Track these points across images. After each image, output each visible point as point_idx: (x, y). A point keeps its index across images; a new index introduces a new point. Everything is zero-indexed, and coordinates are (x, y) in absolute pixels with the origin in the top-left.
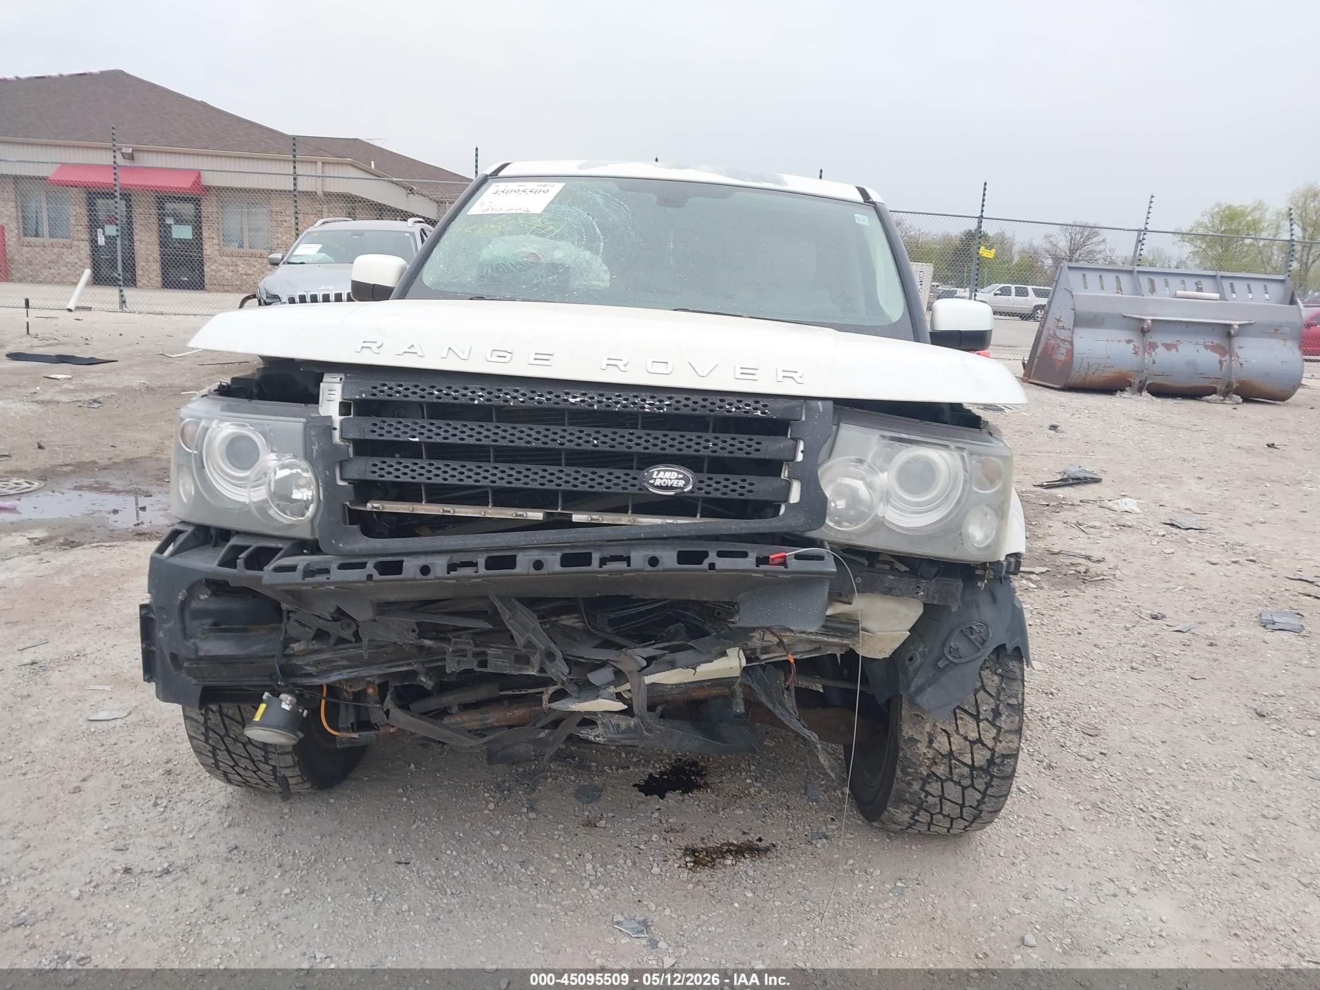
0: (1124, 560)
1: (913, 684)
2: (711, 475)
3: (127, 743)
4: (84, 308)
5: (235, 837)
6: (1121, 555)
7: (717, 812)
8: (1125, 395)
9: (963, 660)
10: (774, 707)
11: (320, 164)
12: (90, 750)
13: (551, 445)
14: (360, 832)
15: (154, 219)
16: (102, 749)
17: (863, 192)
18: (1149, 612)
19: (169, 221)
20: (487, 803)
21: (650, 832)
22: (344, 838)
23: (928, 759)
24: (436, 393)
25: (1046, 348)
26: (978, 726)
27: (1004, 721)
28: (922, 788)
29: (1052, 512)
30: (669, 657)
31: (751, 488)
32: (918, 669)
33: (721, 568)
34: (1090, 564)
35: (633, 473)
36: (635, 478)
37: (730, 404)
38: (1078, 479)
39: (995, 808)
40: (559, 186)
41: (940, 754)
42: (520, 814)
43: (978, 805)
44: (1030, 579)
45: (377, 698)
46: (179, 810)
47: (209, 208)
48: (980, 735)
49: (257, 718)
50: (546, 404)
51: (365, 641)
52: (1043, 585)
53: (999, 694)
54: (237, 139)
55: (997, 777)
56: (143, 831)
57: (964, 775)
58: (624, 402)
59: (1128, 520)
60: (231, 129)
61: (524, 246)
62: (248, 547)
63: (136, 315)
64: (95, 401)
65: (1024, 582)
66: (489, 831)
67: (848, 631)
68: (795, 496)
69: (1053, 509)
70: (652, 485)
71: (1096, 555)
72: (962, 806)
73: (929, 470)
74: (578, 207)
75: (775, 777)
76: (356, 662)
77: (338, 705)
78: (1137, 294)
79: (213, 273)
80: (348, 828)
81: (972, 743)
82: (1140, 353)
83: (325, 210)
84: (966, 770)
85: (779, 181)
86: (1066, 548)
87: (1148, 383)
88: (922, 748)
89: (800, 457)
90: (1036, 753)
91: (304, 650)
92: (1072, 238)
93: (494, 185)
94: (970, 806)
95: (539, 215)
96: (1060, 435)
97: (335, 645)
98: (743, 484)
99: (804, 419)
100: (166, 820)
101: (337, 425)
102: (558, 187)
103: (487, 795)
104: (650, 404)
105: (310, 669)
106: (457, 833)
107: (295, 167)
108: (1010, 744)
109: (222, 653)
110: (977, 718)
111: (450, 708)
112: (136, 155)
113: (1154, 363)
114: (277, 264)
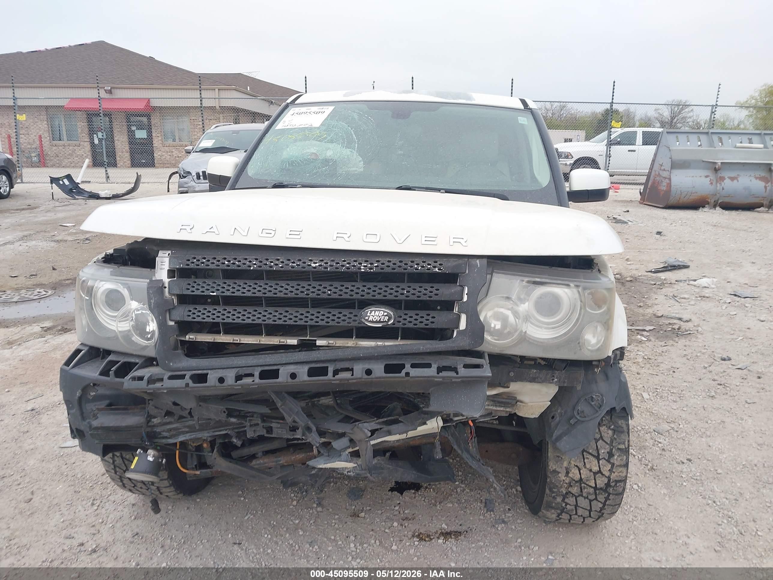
0: (704, 320)
1: (554, 435)
2: (406, 312)
3: (81, 462)
4: (86, 182)
5: (138, 526)
6: (702, 317)
7: (436, 505)
8: (705, 209)
9: (587, 419)
10: (462, 452)
11: (217, 90)
12: (59, 467)
13: (301, 295)
14: (214, 522)
15: (125, 127)
16: (66, 467)
17: (523, 102)
18: (720, 356)
19: (134, 128)
20: (292, 501)
21: (392, 520)
22: (203, 526)
23: (566, 483)
24: (226, 263)
25: (654, 183)
26: (599, 463)
27: (616, 460)
28: (563, 500)
29: (658, 289)
30: (386, 428)
31: (433, 320)
32: (558, 424)
33: (414, 375)
34: (682, 323)
35: (354, 312)
36: (356, 316)
37: (417, 264)
38: (674, 266)
39: (612, 512)
40: (331, 108)
41: (574, 480)
42: (312, 508)
43: (601, 510)
44: (642, 335)
45: (210, 449)
46: (106, 508)
47: (155, 120)
48: (600, 468)
49: (132, 467)
50: (297, 268)
51: (196, 418)
52: (651, 338)
53: (612, 442)
54: (170, 78)
55: (613, 494)
56: (83, 523)
57: (590, 493)
58: (347, 265)
59: (706, 292)
60: (166, 72)
61: (309, 148)
62: (118, 362)
63: (115, 184)
64: (87, 239)
65: (639, 337)
66: (292, 521)
67: (508, 403)
68: (463, 325)
69: (659, 286)
70: (367, 320)
71: (685, 317)
72: (590, 511)
73: (556, 301)
74: (342, 122)
75: (474, 479)
76: (192, 429)
77: (187, 454)
78: (711, 147)
79: (159, 157)
80: (206, 519)
81: (595, 474)
82: (714, 183)
83: (221, 118)
84: (592, 490)
85: (469, 98)
86: (665, 314)
87: (719, 202)
88: (562, 477)
89: (465, 298)
90: (643, 459)
91: (160, 423)
92: (672, 110)
93: (293, 109)
94: (596, 511)
95: (318, 128)
96: (663, 238)
97: (179, 419)
98: (428, 318)
99: (467, 272)
100: (98, 515)
101: (167, 285)
102: (329, 109)
103: (292, 495)
104: (364, 266)
105: (165, 434)
106: (272, 522)
107: (201, 94)
108: (621, 474)
109: (111, 425)
110: (598, 458)
111: (257, 454)
112: (113, 90)
113: (723, 189)
114: (190, 153)
